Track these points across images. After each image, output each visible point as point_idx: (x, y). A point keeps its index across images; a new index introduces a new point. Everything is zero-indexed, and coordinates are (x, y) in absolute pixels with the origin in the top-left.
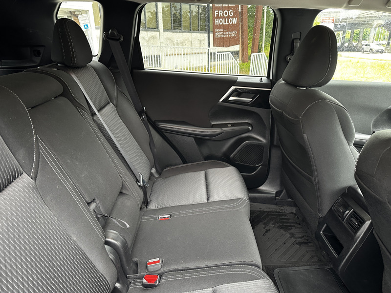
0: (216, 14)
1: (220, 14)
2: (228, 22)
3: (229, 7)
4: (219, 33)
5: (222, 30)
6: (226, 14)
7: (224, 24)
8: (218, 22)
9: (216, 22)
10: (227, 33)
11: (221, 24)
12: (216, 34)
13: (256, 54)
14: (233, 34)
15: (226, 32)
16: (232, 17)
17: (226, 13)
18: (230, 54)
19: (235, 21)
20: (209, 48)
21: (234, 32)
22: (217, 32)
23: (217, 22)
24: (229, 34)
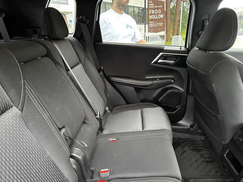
0: (150, 12)
1: (153, 12)
2: (158, 17)
3: (158, 8)
4: (152, 24)
5: (153, 22)
6: (156, 12)
7: (155, 18)
8: (151, 17)
9: (150, 17)
10: (157, 24)
11: (153, 18)
12: (150, 24)
13: (175, 36)
14: (161, 24)
16: (160, 14)
18: (159, 37)
19: (162, 16)
20: (145, 33)
22: (150, 23)
24: (158, 25)
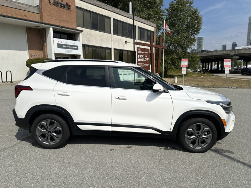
0: (139, 56)
1: (141, 56)
3: (145, 53)
5: (141, 63)
7: (143, 61)
11: (141, 61)
14: (147, 65)
15: (143, 64)
16: (146, 58)
17: (143, 56)
19: (148, 59)
21: (147, 64)
22: (139, 64)
23: (139, 60)
24: (145, 65)
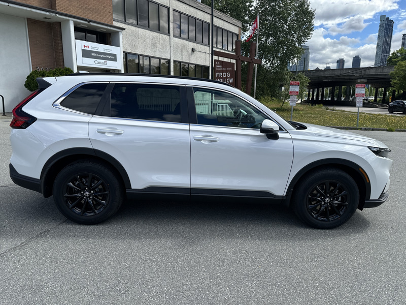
0: (217, 75)
1: (221, 75)
2: (226, 81)
3: (227, 70)
6: (225, 76)
16: (229, 78)
18: (228, 105)
19: (231, 80)
20: (212, 101)
